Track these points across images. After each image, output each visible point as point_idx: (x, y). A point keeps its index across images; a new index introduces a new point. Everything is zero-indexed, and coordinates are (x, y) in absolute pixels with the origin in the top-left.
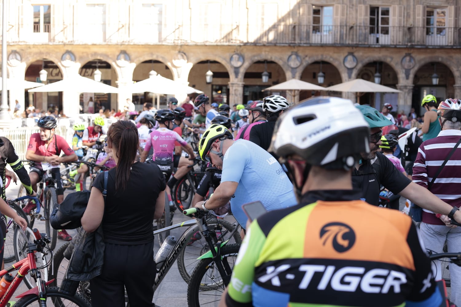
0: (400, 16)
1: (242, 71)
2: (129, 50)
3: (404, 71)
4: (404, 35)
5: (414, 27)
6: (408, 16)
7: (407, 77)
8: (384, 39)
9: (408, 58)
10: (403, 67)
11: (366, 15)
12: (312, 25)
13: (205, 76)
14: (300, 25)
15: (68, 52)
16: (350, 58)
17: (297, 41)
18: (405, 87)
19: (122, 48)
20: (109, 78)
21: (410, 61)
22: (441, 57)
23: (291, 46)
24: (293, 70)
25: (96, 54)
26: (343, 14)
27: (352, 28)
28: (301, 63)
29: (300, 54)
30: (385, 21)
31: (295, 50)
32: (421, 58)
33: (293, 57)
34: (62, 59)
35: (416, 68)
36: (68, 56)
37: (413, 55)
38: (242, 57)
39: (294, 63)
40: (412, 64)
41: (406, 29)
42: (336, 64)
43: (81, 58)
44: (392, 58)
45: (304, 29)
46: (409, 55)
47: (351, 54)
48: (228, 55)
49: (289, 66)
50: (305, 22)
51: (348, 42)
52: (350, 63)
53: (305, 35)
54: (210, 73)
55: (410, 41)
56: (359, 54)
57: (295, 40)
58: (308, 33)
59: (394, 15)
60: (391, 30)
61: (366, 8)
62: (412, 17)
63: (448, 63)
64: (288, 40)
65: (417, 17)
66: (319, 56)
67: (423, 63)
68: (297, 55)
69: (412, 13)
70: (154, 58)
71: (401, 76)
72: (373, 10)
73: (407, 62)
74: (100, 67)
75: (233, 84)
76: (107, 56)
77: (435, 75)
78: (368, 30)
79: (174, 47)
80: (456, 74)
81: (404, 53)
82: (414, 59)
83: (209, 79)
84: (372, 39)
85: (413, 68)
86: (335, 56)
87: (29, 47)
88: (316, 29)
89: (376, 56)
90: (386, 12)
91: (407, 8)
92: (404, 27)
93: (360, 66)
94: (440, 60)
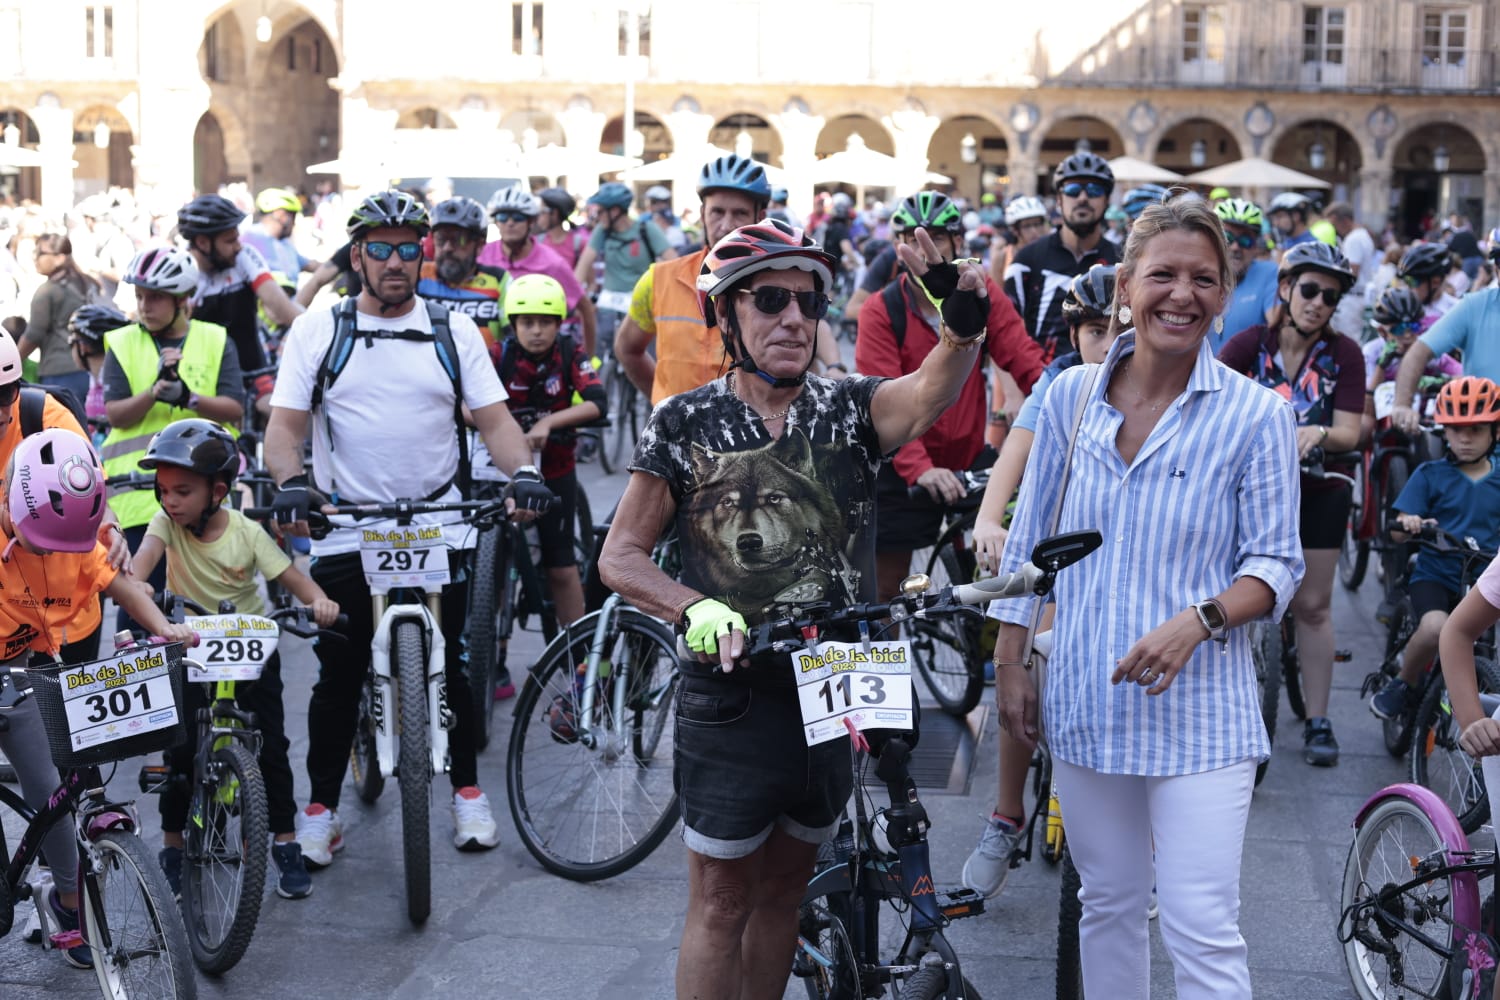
0: (1366, 25)
1: (1035, 138)
2: (808, 96)
3: (1373, 141)
4: (1374, 65)
5: (1395, 51)
6: (1384, 25)
7: (1380, 154)
8: (1334, 76)
9: (1380, 115)
10: (1370, 133)
11: (1294, 23)
12: (1180, 43)
13: (958, 147)
14: (1155, 45)
15: (687, 98)
16: (1258, 113)
17: (1149, 79)
18: (1375, 175)
19: (795, 91)
20: (765, 148)
21: (1385, 120)
22: (1452, 113)
23: (1136, 88)
24: (1141, 137)
25: (740, 101)
26: (1244, 22)
27: (1262, 52)
28: (1157, 123)
29: (1156, 104)
30: (1336, 36)
31: (1145, 96)
32: (1410, 115)
33: (1141, 110)
34: (674, 108)
35: (1399, 135)
36: (685, 105)
37: (1393, 108)
38: (1035, 110)
39: (1141, 123)
40: (1389, 127)
41: (1377, 54)
42: (1229, 125)
43: (711, 110)
44: (1347, 115)
45: (1163, 55)
46: (1384, 108)
47: (1262, 105)
48: (1006, 106)
49: (1131, 130)
50: (1164, 40)
51: (1255, 80)
52: (1258, 124)
53: (1164, 66)
54: (969, 141)
55: (1385, 78)
56: (1278, 105)
57: (1142, 75)
58: (1171, 62)
59: (1353, 24)
60: (1346, 56)
61: (1294, 10)
62: (1391, 28)
63: (1469, 126)
64: (1130, 76)
65: (1401, 29)
66: (1192, 108)
67: (1413, 124)
68: (1148, 106)
69: (1391, 20)
70: (857, 109)
71: (1367, 151)
72: (1312, 15)
73: (1378, 124)
74: (750, 125)
75: (1016, 166)
76: (763, 105)
77: (1440, 150)
78: (1299, 56)
79: (898, 90)
80: (1487, 148)
81: (1373, 103)
82: (1394, 116)
83: (968, 156)
84: (1307, 74)
85: (1393, 133)
86: (1229, 108)
87: (608, 87)
88: (1190, 54)
89: (1315, 109)
90: (1337, 16)
91: (1382, 10)
92: (1373, 49)
93: (1279, 130)
94: (1451, 118)
